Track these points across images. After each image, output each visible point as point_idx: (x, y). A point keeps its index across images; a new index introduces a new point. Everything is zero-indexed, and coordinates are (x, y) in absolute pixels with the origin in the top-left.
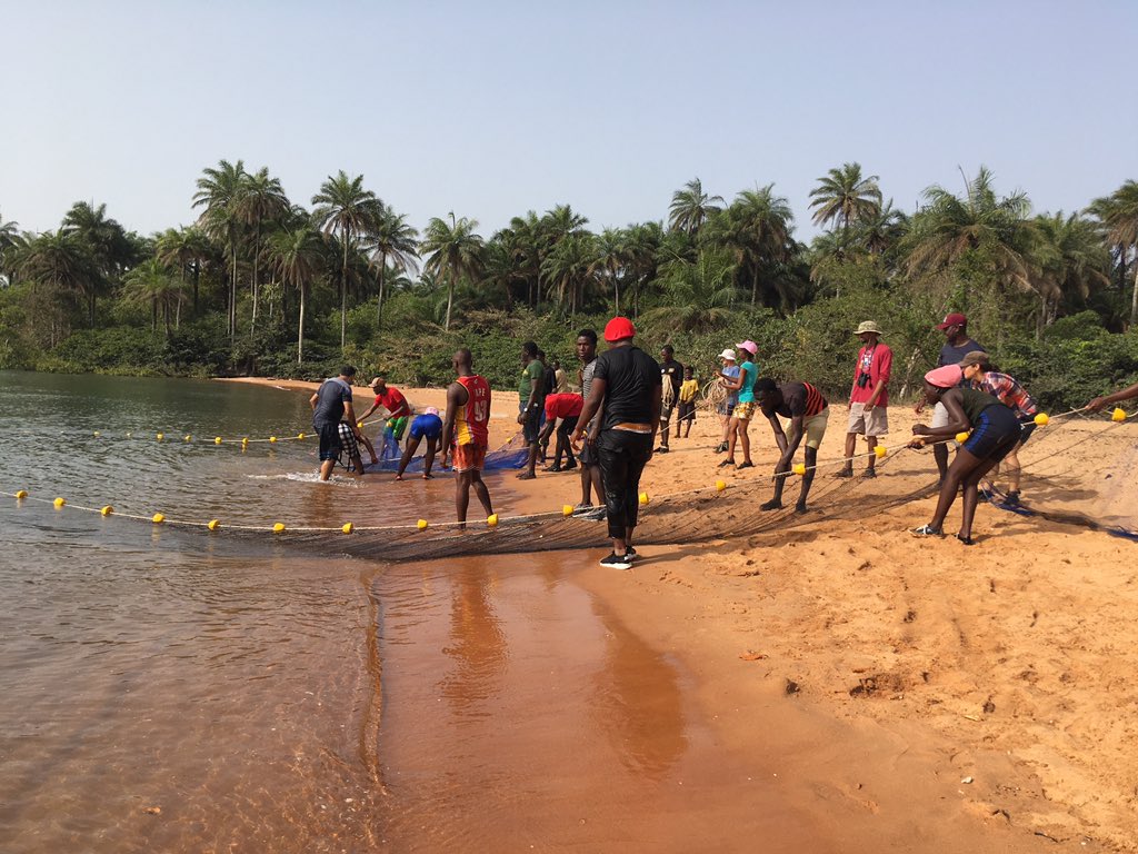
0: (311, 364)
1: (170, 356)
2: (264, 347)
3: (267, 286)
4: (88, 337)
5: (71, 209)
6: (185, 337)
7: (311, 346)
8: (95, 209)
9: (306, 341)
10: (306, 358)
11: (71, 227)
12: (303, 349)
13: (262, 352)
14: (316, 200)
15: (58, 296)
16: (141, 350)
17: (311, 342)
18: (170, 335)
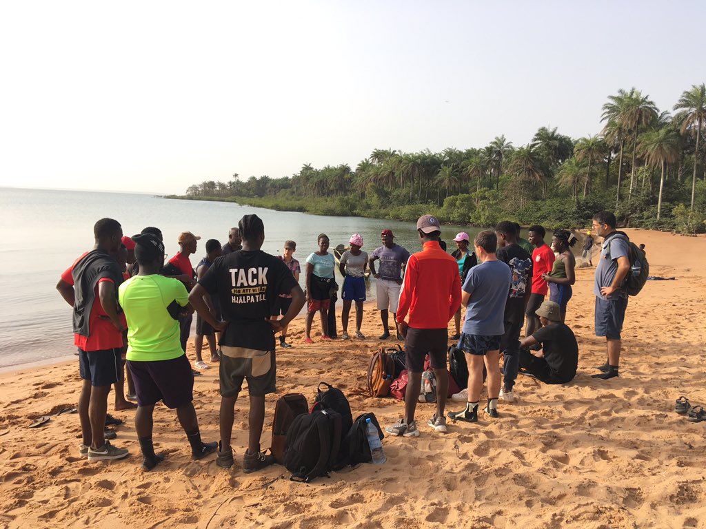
0: (664, 220)
1: (576, 215)
2: (636, 208)
3: (641, 168)
4: (536, 204)
5: (537, 132)
6: (587, 203)
7: (667, 206)
8: (551, 130)
9: (663, 204)
10: (663, 215)
11: (536, 142)
12: (661, 209)
13: (634, 212)
14: (677, 107)
15: (524, 182)
16: (562, 212)
17: (668, 204)
18: (578, 202)
